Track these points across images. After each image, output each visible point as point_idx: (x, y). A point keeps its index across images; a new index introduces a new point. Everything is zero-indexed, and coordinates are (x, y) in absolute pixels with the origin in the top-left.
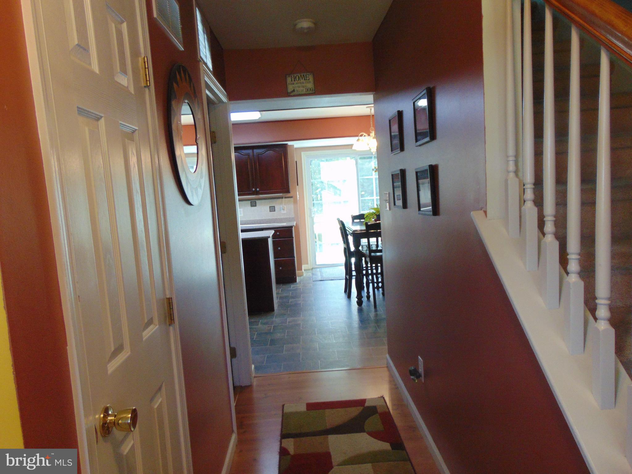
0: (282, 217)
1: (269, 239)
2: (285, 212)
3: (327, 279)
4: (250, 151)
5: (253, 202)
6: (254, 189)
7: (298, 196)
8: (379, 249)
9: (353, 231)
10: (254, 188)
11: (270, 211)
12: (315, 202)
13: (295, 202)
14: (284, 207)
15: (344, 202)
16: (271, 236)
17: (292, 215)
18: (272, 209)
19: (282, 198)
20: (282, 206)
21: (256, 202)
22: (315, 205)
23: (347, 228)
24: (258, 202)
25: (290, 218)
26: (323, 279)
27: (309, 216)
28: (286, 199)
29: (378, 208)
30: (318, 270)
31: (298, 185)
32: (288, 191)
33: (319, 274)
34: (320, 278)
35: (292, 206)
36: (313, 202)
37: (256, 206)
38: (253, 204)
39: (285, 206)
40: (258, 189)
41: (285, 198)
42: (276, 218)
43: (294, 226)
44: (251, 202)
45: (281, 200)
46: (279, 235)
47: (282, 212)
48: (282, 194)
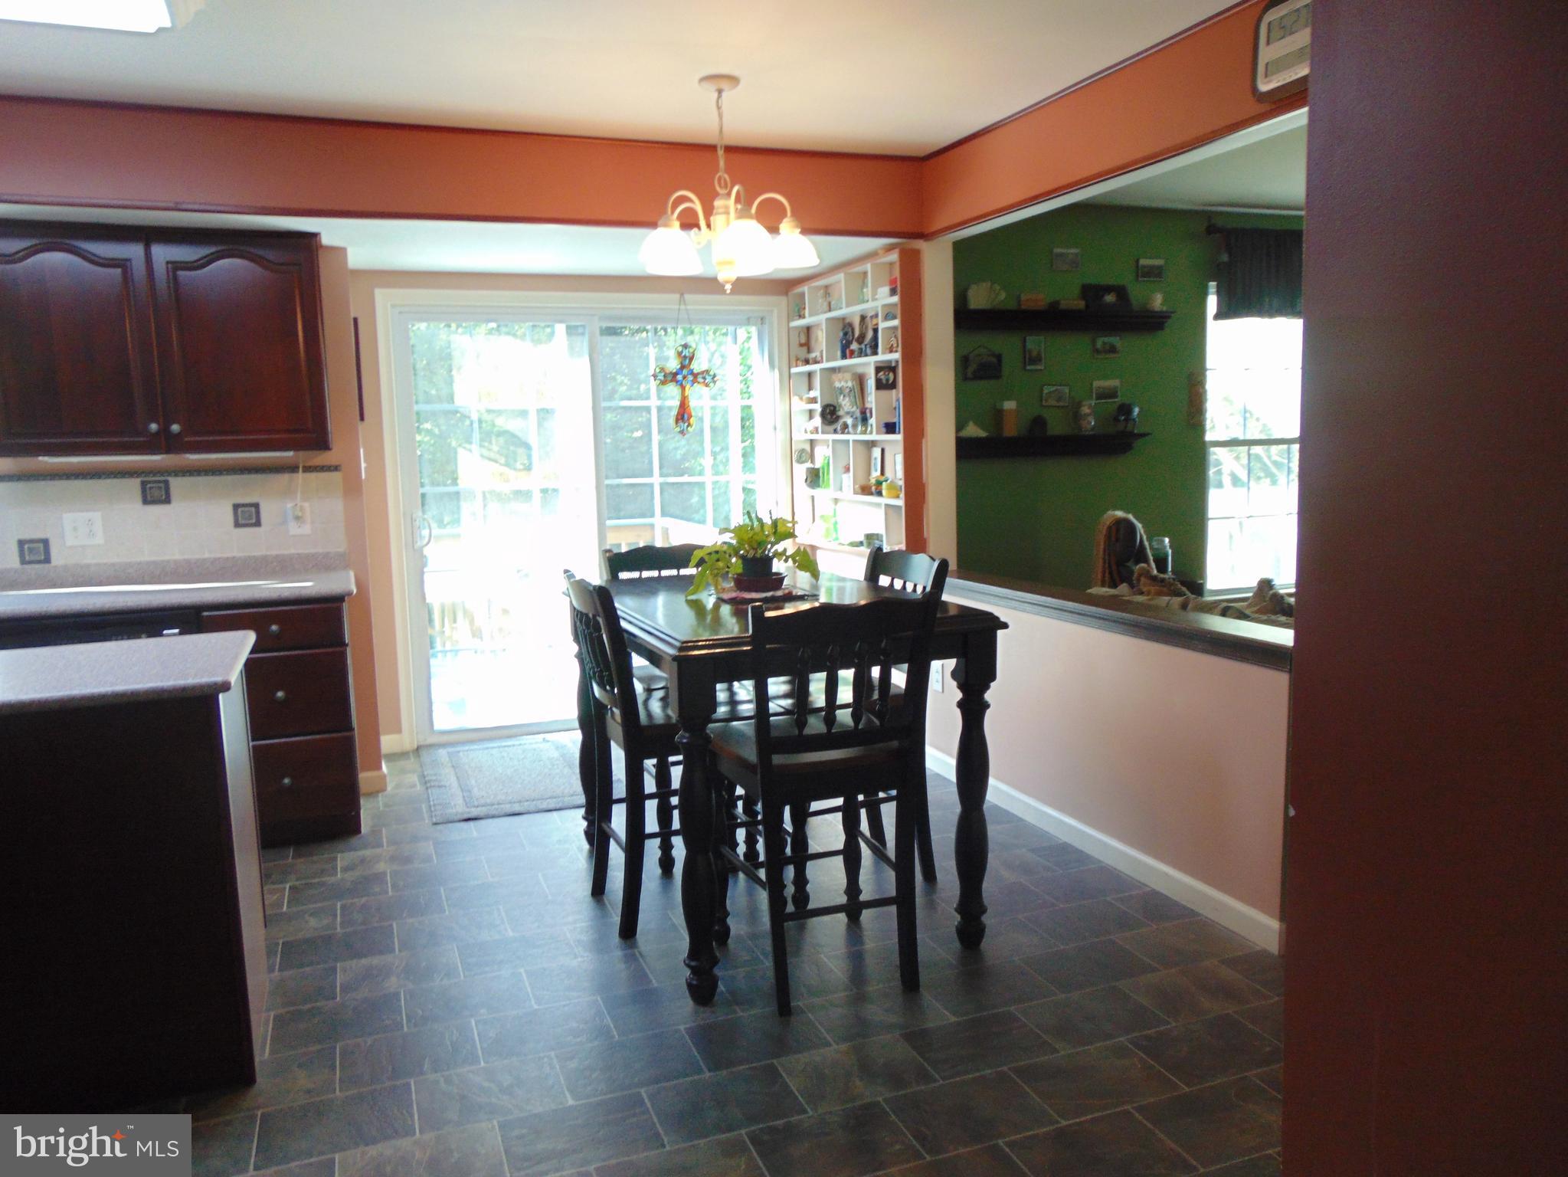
0: (293, 551)
1: (221, 696)
2: (306, 529)
3: (493, 811)
4: (134, 251)
5: (155, 482)
6: (154, 427)
7: (363, 465)
8: (807, 731)
9: (681, 649)
10: (158, 422)
11: (237, 525)
12: (427, 489)
13: (353, 488)
14: (302, 509)
15: (544, 491)
16: (235, 675)
17: (338, 543)
18: (248, 516)
19: (293, 469)
20: (289, 505)
21: (166, 483)
22: (429, 500)
23: (624, 624)
24: (176, 483)
25: (326, 555)
26: (474, 812)
27: (406, 545)
28: (313, 476)
29: (752, 528)
30: (442, 753)
31: (362, 418)
32: (319, 441)
33: (450, 778)
34: (459, 808)
35: (335, 506)
36: (422, 490)
37: (167, 500)
38: (156, 493)
39: (306, 505)
40: (175, 428)
41: (308, 469)
42: (264, 553)
43: (350, 594)
44: (143, 484)
45: (285, 477)
46: (277, 636)
47: (294, 529)
48: (291, 454)
